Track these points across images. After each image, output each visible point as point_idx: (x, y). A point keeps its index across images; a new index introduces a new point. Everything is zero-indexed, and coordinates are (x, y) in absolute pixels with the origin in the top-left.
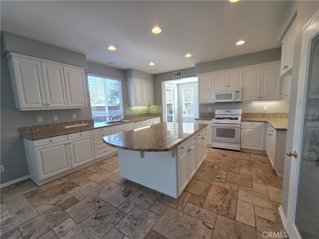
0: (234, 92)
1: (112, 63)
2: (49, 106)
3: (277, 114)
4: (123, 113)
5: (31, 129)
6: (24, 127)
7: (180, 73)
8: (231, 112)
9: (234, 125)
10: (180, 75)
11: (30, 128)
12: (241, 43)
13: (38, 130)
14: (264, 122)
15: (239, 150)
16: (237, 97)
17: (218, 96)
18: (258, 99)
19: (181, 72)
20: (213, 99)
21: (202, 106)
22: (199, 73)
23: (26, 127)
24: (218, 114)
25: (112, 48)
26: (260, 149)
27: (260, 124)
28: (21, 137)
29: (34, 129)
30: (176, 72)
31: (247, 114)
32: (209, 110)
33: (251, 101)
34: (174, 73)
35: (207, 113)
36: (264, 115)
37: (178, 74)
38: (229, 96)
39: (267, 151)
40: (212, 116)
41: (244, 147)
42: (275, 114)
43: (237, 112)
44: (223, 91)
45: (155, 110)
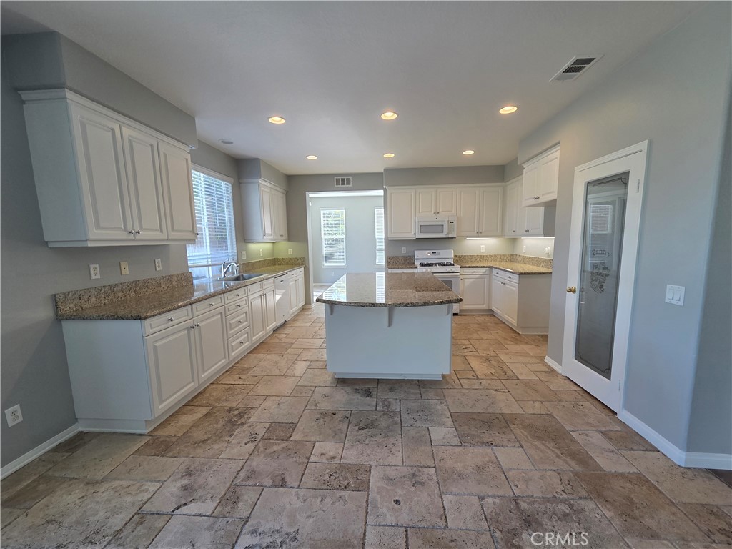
0: (447, 222)
1: (231, 143)
2: (138, 237)
3: (496, 256)
4: (236, 257)
5: (80, 299)
6: (64, 294)
7: (348, 180)
8: (439, 254)
9: (451, 274)
10: (348, 183)
11: (77, 295)
12: (468, 152)
13: (93, 299)
14: (488, 267)
15: (458, 312)
16: (450, 231)
17: (423, 228)
18: (476, 235)
19: (351, 177)
20: (413, 233)
21: (391, 243)
22: (390, 186)
23: (69, 293)
24: (419, 257)
25: (276, 120)
26: (485, 306)
27: (484, 270)
28: (59, 319)
29: (86, 297)
30: (340, 178)
31: (460, 257)
32: (404, 251)
33: (465, 237)
34: (335, 178)
35: (399, 256)
36: (481, 258)
37: (343, 180)
38: (440, 228)
39: (493, 308)
40: (409, 261)
41: (464, 307)
42: (494, 257)
43: (448, 255)
44: (431, 219)
45: (290, 252)
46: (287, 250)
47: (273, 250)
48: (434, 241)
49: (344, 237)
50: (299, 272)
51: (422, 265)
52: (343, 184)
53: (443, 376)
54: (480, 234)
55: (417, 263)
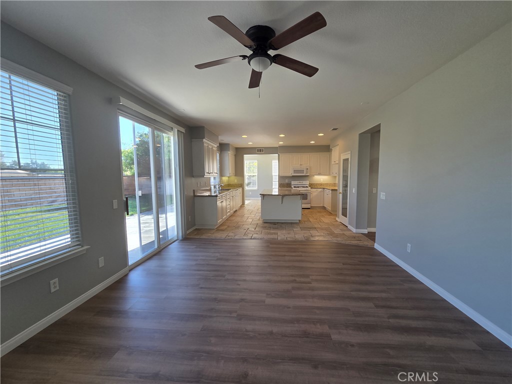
0: (305, 169)
7: (263, 150)
8: (302, 182)
9: (307, 191)
12: (312, 142)
14: (323, 188)
15: (310, 208)
16: (307, 173)
17: (295, 171)
20: (291, 173)
21: (281, 178)
24: (293, 184)
26: (322, 205)
27: (321, 189)
31: (312, 184)
32: (287, 181)
33: (313, 175)
35: (285, 183)
36: (321, 184)
37: (260, 150)
38: (302, 171)
39: (325, 206)
40: (289, 185)
41: (313, 205)
42: (327, 184)
43: (307, 183)
44: (298, 167)
45: (236, 181)
46: (235, 180)
47: (229, 179)
48: (300, 177)
49: (256, 174)
50: (241, 189)
51: (294, 187)
52: (260, 151)
53: (299, 220)
54: (319, 174)
55: (293, 186)
